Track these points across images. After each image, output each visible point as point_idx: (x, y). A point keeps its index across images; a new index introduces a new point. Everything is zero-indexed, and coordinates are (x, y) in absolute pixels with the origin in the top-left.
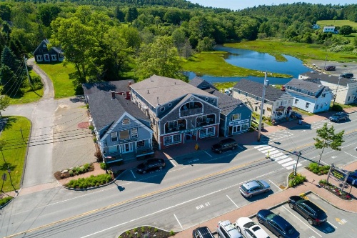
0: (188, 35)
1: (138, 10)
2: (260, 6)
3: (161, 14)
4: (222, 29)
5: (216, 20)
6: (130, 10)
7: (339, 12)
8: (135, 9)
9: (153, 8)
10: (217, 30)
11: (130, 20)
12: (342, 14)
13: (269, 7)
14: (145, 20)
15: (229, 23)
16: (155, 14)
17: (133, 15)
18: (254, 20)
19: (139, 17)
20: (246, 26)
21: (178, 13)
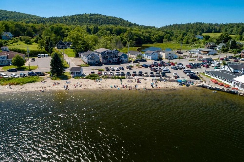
0: (122, 39)
1: (99, 27)
2: (174, 25)
3: (111, 30)
4: (143, 38)
5: (140, 32)
6: (94, 28)
7: (218, 28)
8: (97, 27)
9: (108, 26)
10: (140, 38)
11: (94, 33)
12: (219, 29)
13: (179, 25)
14: (102, 33)
15: (147, 34)
16: (108, 29)
17: (96, 30)
18: (164, 33)
19: (99, 31)
20: (157, 36)
21: (120, 29)
